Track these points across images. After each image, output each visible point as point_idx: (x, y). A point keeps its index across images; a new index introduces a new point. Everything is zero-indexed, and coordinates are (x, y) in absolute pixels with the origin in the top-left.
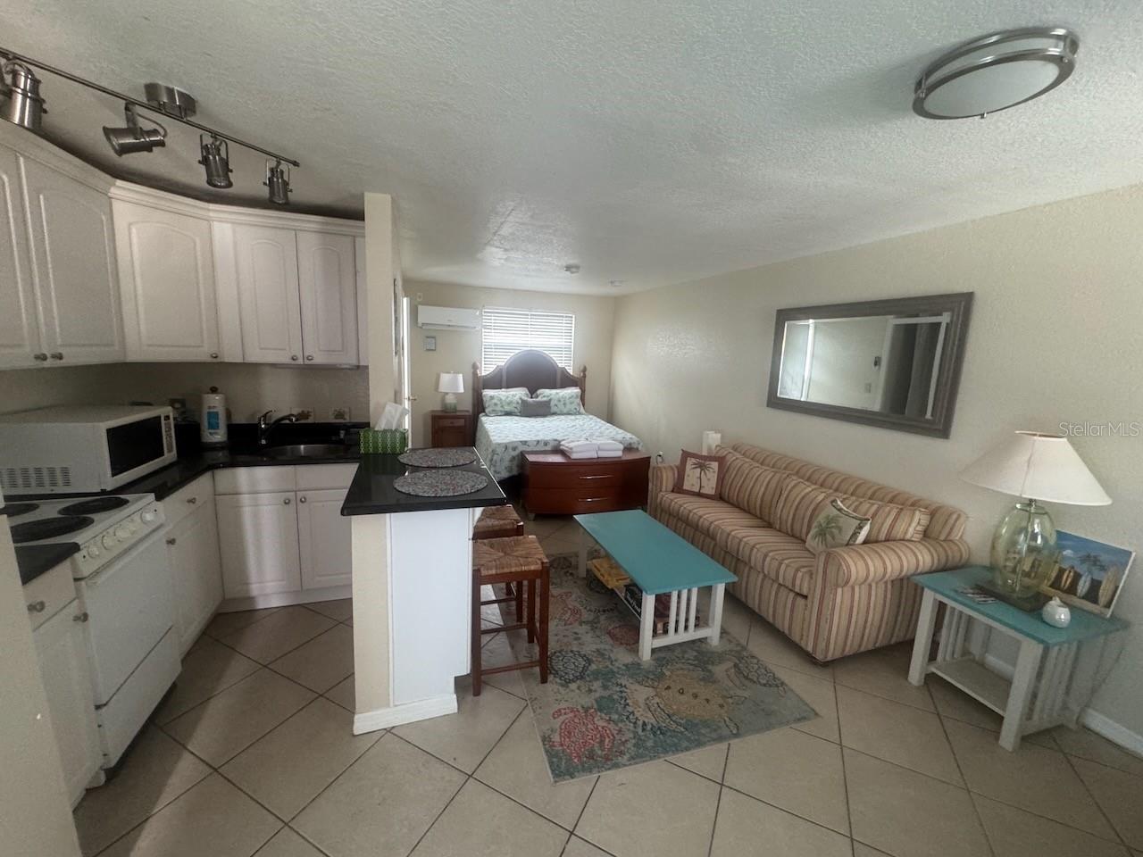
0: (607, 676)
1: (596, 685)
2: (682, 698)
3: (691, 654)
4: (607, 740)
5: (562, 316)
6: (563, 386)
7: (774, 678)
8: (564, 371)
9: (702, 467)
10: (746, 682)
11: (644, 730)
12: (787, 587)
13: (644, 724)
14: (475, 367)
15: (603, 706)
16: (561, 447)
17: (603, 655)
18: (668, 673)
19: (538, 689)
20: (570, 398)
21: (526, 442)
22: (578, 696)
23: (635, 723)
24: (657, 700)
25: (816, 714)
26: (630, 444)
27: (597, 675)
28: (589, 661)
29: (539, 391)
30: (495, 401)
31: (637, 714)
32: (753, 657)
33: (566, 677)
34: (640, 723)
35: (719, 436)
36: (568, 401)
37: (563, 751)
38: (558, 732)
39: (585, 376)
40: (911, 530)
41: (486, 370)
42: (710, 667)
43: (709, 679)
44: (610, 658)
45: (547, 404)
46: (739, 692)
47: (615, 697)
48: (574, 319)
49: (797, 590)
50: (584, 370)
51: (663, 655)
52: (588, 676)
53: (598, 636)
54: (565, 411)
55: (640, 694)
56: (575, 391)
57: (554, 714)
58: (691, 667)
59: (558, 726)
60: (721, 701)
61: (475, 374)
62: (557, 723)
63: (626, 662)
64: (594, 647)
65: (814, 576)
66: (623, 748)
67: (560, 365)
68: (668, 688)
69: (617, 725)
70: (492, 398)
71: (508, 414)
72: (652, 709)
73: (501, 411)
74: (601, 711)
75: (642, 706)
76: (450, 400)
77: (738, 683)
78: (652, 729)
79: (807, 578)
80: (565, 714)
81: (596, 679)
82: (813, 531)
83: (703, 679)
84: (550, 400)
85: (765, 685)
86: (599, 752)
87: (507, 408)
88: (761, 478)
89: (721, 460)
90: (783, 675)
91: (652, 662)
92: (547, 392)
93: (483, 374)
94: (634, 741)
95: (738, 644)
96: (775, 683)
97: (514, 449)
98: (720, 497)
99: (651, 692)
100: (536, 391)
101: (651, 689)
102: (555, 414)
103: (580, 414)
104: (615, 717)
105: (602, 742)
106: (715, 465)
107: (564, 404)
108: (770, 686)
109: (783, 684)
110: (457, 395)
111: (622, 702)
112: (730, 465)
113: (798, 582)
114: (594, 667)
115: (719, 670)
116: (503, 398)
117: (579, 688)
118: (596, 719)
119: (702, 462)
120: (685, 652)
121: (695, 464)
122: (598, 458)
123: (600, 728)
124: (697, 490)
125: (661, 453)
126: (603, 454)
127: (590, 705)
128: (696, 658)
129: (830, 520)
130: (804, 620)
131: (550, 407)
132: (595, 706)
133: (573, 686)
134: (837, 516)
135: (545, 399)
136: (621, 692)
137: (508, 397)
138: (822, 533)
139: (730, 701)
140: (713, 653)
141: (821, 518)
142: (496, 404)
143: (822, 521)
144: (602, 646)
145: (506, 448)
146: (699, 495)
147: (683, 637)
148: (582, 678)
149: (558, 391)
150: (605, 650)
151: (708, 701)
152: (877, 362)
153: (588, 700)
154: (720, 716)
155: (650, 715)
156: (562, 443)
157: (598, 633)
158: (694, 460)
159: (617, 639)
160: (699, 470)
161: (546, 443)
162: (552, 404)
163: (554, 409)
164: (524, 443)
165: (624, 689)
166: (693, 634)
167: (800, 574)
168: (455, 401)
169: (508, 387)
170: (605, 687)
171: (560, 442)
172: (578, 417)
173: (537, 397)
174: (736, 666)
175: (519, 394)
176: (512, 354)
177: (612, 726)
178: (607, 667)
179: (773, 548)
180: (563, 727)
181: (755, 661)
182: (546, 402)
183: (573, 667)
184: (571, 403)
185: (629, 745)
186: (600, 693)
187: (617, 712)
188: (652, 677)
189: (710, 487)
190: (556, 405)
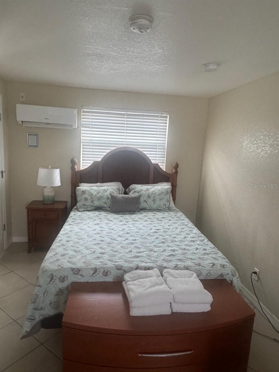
5: (158, 116)
6: (156, 181)
8: (156, 167)
14: (73, 163)
20: (159, 194)
21: (79, 270)
26: (222, 275)
29: (133, 186)
30: (86, 196)
36: (157, 198)
39: (176, 172)
41: (84, 164)
45: (137, 200)
48: (168, 119)
50: (177, 166)
54: (155, 207)
56: (165, 186)
61: (73, 168)
67: (153, 162)
70: (84, 192)
71: (98, 209)
73: (92, 206)
76: (48, 193)
84: (140, 196)
87: (97, 203)
93: (81, 169)
97: (62, 279)
100: (129, 185)
102: (144, 209)
103: (169, 209)
107: (154, 200)
110: (55, 189)
116: (94, 193)
125: (257, 270)
126: (178, 308)
131: (139, 203)
135: (136, 195)
137: (99, 193)
142: (86, 199)
145: (52, 278)
149: (149, 187)
162: (142, 199)
163: (143, 205)
164: (77, 271)
168: (53, 194)
169: (103, 182)
172: (166, 214)
173: (129, 192)
182: (136, 197)
184: (161, 199)
190: (146, 201)
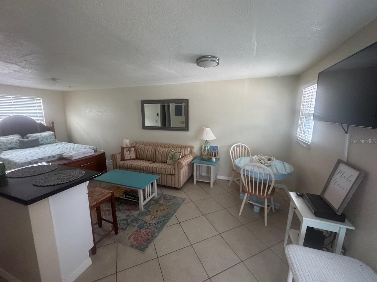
0: (135, 220)
1: (134, 224)
2: (159, 212)
3: (152, 202)
4: (149, 233)
6: (43, 131)
7: (173, 197)
8: (41, 124)
9: (129, 151)
10: (169, 201)
11: (155, 225)
12: (169, 174)
13: (154, 224)
15: (141, 227)
16: (63, 157)
17: (129, 216)
18: (151, 209)
19: (116, 237)
20: (49, 136)
22: (131, 231)
23: (152, 225)
24: (153, 217)
25: (185, 199)
26: (94, 149)
27: (132, 221)
28: (127, 220)
29: (28, 135)
31: (151, 223)
32: (166, 195)
33: (123, 228)
34: (153, 224)
35: (129, 140)
36: (49, 138)
37: (140, 244)
38: (134, 242)
39: (53, 126)
40: (188, 152)
42: (159, 202)
43: (161, 205)
44: (132, 216)
45: (37, 140)
46: (169, 204)
47: (142, 223)
48: (41, 100)
49: (172, 174)
50: (53, 123)
51: (146, 206)
52: (130, 223)
53: (123, 212)
54: (48, 142)
55: (148, 218)
56: (50, 133)
57: (128, 238)
58: (155, 205)
59: (133, 241)
60: (167, 208)
62: (131, 240)
63: (137, 214)
64: (125, 216)
65: (175, 169)
66: (154, 232)
67: (38, 122)
68: (153, 213)
69: (148, 228)
71: (11, 148)
72: (154, 219)
73: (5, 148)
74: (141, 229)
75: (151, 220)
77: (167, 202)
78: (157, 223)
79: (174, 169)
80: (132, 236)
81: (133, 223)
82: (169, 159)
83: (160, 206)
84: (37, 138)
85: (172, 199)
86: (149, 237)
87: (9, 146)
88: (149, 149)
89: (134, 147)
90: (174, 195)
91: (145, 209)
92: (34, 135)
94: (155, 229)
95: (161, 194)
96: (174, 198)
98: (137, 158)
99: (150, 216)
100: (26, 135)
101: (149, 215)
102: (42, 144)
103: (56, 142)
104: (146, 227)
105: (148, 235)
106: (133, 149)
108: (174, 199)
109: (176, 197)
111: (145, 223)
112: (138, 148)
113: (172, 172)
114: (129, 220)
115: (162, 201)
117: (130, 228)
118: (141, 231)
119: (129, 149)
120: (150, 203)
121: (127, 150)
122: (85, 157)
123: (145, 232)
124: (129, 158)
126: (86, 155)
127: (137, 229)
128: (154, 202)
129: (172, 155)
130: (174, 180)
131: (39, 142)
132: (139, 229)
133: (128, 228)
134: (174, 153)
135: (33, 138)
136: (143, 221)
137: (8, 141)
138: (172, 158)
139: (169, 206)
140: (157, 199)
141: (170, 155)
143: (170, 156)
144: (127, 214)
146: (130, 159)
147: (150, 198)
148: (128, 225)
149: (41, 134)
150: (128, 214)
151: (164, 209)
152: (158, 115)
153: (135, 229)
154: (169, 211)
155: (154, 221)
156: (63, 155)
157: (122, 212)
158: (126, 149)
159: (130, 210)
160: (128, 152)
161: (54, 157)
162: (39, 140)
163: (41, 142)
165: (143, 220)
166: (152, 197)
167: (172, 170)
170: (137, 223)
171: (61, 155)
173: (28, 138)
174: (164, 199)
175: (15, 138)
176: (4, 118)
177: (147, 230)
178: (133, 218)
179: (162, 166)
180: (134, 239)
181: (167, 196)
182: (35, 140)
183: (123, 224)
184: (50, 138)
185: (155, 230)
186: (137, 225)
187: (145, 226)
188: (147, 213)
189: (133, 156)
190: (42, 140)
